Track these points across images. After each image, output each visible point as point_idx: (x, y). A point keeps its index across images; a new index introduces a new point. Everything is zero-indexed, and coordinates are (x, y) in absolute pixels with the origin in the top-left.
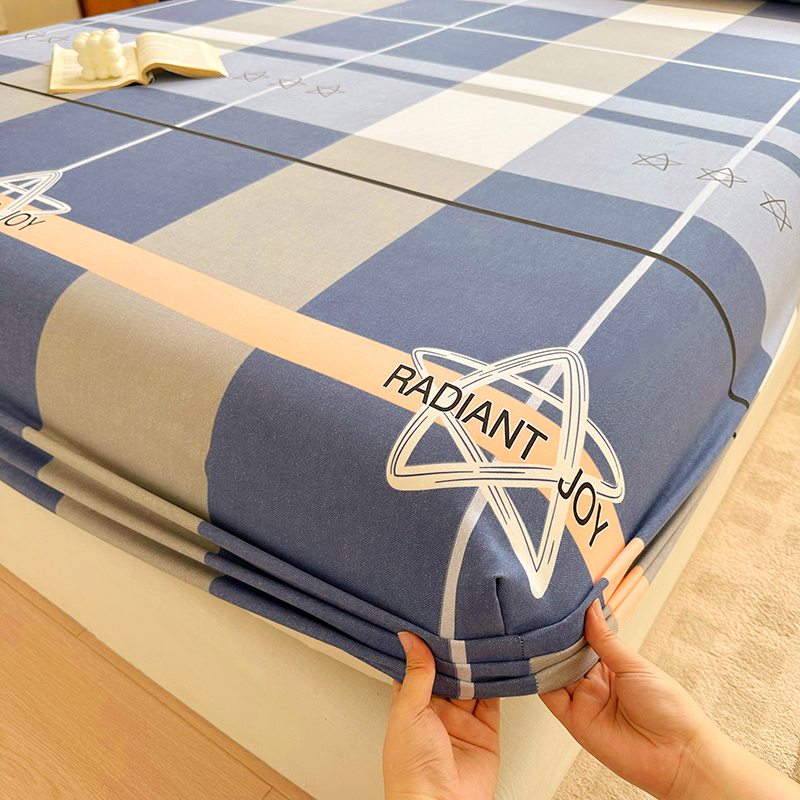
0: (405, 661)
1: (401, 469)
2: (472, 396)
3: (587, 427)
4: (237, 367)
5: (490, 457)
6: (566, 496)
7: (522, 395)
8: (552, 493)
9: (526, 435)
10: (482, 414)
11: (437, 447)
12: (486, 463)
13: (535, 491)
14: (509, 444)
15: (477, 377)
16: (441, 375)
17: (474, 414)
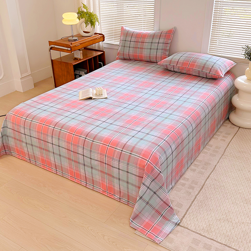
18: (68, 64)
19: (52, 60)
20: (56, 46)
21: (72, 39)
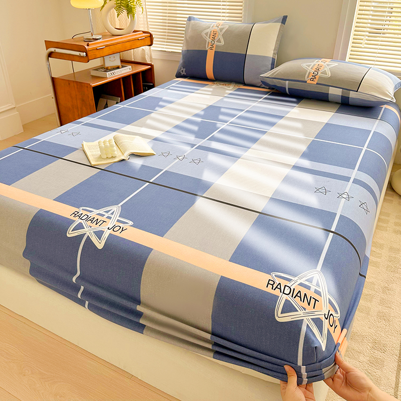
0: (287, 374)
1: (280, 315)
2: (294, 289)
3: (328, 296)
4: (217, 283)
5: (305, 309)
6: (327, 319)
7: (308, 288)
8: (323, 319)
9: (313, 301)
10: (299, 295)
11: (289, 307)
12: (304, 311)
13: (319, 318)
14: (309, 305)
15: (293, 282)
16: (284, 282)
17: (296, 295)
18: (83, 84)
19: (53, 79)
20: (58, 50)
21: (92, 38)
